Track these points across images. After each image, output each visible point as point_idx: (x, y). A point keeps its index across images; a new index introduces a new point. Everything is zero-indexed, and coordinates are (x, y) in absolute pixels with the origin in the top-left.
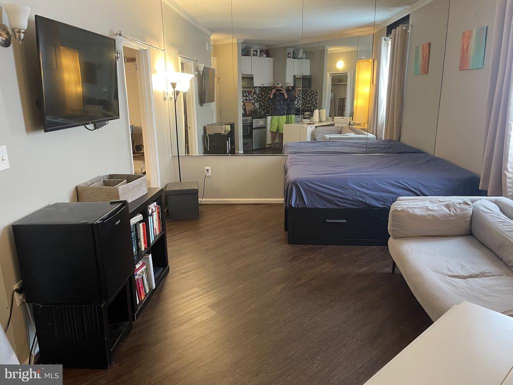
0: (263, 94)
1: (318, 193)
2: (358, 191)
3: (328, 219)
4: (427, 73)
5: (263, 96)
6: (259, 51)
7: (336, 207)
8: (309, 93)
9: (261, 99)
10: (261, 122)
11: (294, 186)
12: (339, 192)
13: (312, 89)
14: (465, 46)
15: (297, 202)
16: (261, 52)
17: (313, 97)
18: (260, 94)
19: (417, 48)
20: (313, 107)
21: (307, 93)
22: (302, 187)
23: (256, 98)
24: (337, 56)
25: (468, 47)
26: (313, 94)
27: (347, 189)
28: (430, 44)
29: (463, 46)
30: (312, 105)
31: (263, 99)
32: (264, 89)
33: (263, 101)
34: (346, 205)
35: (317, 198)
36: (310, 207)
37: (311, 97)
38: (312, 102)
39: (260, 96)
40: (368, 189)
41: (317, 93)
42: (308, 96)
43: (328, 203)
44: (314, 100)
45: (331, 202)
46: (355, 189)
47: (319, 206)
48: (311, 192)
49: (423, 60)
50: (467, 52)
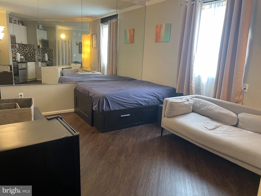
0: (21, 48)
1: (117, 101)
2: (135, 98)
3: (122, 115)
4: (133, 43)
5: (21, 49)
6: (17, 21)
7: (125, 108)
8: (48, 50)
9: (20, 51)
10: (23, 66)
11: (104, 99)
12: (127, 100)
13: (49, 48)
14: (158, 32)
15: (106, 108)
16: (19, 21)
17: (50, 53)
18: (19, 48)
19: (125, 31)
20: (50, 58)
21: (46, 50)
22: (109, 99)
23: (17, 50)
24: (61, 31)
25: (160, 32)
26: (50, 51)
27: (130, 98)
28: (134, 29)
29: (157, 32)
30: (50, 57)
31: (21, 51)
32: (21, 45)
33: (21, 52)
34: (129, 106)
35: (116, 104)
36: (113, 110)
37: (49, 53)
38: (50, 55)
39: (19, 49)
40: (138, 97)
41: (52, 50)
42: (47, 52)
43: (121, 107)
44: (51, 55)
45: (122, 106)
46: (134, 98)
47: (117, 109)
48: (113, 101)
49: (130, 37)
50: (160, 34)
